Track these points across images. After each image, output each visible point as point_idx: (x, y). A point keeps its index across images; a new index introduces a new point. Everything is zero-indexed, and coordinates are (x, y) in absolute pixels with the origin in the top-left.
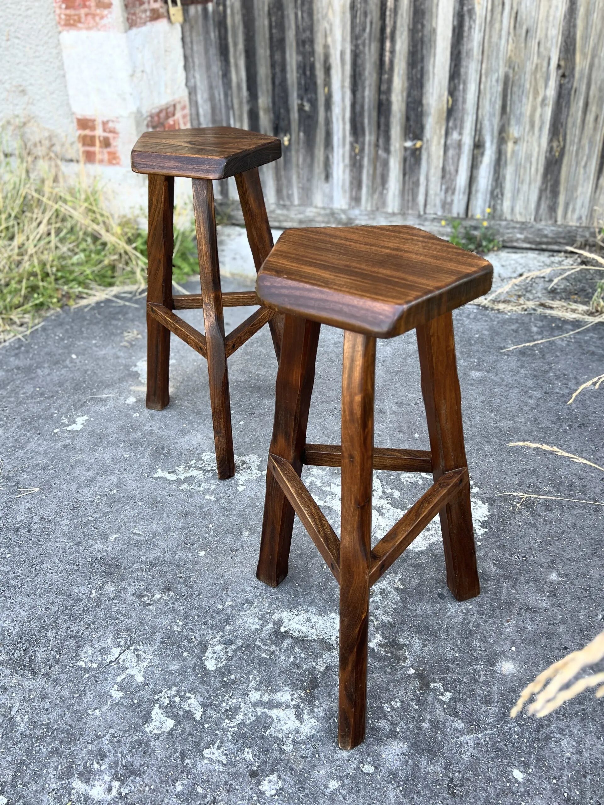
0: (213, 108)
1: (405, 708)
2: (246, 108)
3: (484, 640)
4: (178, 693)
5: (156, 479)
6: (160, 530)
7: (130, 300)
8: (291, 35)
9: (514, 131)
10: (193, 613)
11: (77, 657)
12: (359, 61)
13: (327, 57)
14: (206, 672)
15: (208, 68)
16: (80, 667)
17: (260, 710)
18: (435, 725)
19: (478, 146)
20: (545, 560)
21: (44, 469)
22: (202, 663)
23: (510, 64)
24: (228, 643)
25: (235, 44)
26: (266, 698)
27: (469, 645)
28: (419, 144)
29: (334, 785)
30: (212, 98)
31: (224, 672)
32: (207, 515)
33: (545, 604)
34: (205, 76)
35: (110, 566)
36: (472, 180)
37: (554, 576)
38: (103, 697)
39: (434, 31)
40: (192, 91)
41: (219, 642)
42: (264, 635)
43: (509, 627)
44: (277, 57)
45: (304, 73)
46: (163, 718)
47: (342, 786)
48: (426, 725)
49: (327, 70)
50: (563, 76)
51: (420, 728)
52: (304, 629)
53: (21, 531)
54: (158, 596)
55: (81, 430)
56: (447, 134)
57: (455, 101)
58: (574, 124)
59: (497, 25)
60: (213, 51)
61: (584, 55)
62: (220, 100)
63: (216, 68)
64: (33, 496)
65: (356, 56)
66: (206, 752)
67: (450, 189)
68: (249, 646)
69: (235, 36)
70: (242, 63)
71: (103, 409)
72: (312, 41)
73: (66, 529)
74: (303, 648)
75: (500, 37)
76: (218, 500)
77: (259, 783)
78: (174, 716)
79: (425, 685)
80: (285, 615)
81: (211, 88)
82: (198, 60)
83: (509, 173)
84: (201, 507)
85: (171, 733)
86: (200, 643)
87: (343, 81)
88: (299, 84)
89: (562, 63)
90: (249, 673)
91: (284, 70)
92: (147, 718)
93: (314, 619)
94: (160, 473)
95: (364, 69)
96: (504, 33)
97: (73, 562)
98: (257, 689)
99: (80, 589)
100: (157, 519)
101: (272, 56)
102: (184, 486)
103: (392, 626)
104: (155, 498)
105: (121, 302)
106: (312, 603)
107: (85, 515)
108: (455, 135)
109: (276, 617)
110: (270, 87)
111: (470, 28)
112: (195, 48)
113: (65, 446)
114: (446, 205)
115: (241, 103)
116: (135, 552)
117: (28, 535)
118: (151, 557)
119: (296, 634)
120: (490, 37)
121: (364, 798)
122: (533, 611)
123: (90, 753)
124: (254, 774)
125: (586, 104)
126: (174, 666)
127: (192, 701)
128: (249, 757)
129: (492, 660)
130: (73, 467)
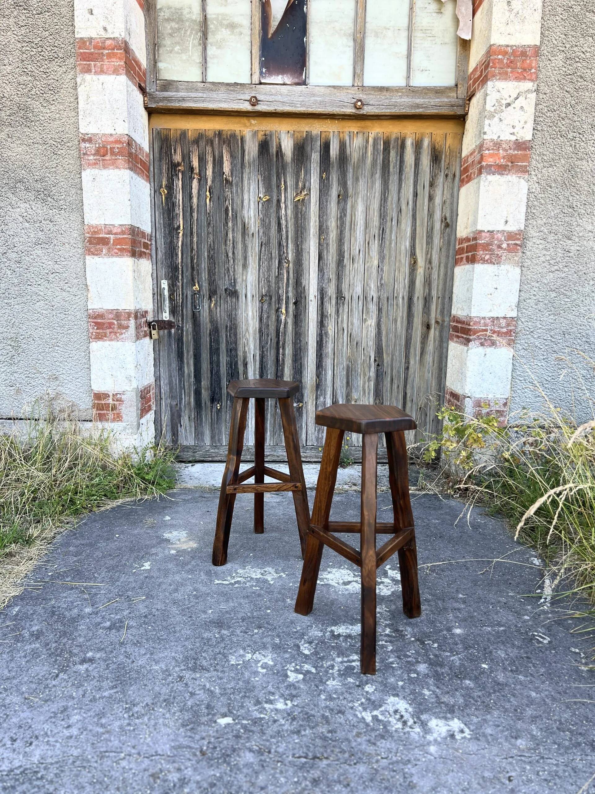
0: (171, 389)
1: (417, 653)
2: (193, 388)
3: (441, 623)
4: (296, 665)
5: (217, 584)
6: (236, 605)
7: (134, 505)
8: (223, 346)
9: (355, 396)
10: (282, 635)
11: (228, 661)
12: (264, 360)
13: (245, 358)
14: (306, 656)
15: (170, 365)
16: (233, 665)
17: (346, 664)
18: (436, 656)
20: (454, 590)
22: (301, 652)
23: (349, 359)
24: (310, 643)
25: (188, 352)
26: (346, 659)
27: (435, 626)
28: (301, 405)
29: (401, 683)
30: (170, 383)
31: (316, 653)
32: (259, 595)
33: (463, 606)
34: (167, 370)
35: (218, 623)
37: (461, 596)
38: (256, 673)
39: (307, 343)
40: (158, 379)
41: (305, 643)
42: (327, 637)
43: (451, 616)
44: (215, 358)
45: (231, 367)
46: (296, 675)
47: (405, 683)
48: (432, 657)
49: (245, 365)
50: (378, 365)
51: (430, 659)
52: (348, 631)
53: (149, 617)
54: (256, 631)
55: (151, 569)
56: (317, 399)
57: (320, 380)
58: (387, 391)
59: (341, 340)
60: (174, 355)
61: (387, 354)
62: (176, 384)
63: (174, 365)
64: (143, 601)
65: (262, 357)
66: (328, 683)
68: (323, 642)
69: (188, 346)
70: (192, 362)
71: (158, 558)
72: (236, 350)
73: (177, 612)
74: (352, 639)
75: (343, 346)
76: (262, 589)
77: (363, 689)
78: (301, 673)
79: (423, 643)
80: (333, 628)
81: (170, 377)
82: (164, 360)
84: (254, 593)
85: (303, 679)
86: (294, 645)
87: (255, 371)
88: (228, 373)
89: (377, 359)
90: (330, 652)
91: (218, 365)
92: (287, 676)
93: (351, 627)
94: (217, 582)
95: (267, 365)
96: (345, 344)
97: (193, 624)
98: (339, 657)
99: (206, 635)
100: (230, 601)
101: (211, 358)
102: (236, 585)
103: (392, 625)
104: (222, 592)
105: (129, 507)
106: (344, 622)
107: (185, 605)
108: (322, 399)
109: (329, 629)
110: (209, 375)
111: (326, 342)
112: (161, 354)
113: (146, 577)
114: (318, 439)
115: (190, 385)
116: (228, 616)
117: (155, 617)
118: (240, 617)
119: (344, 634)
120: (338, 346)
121: (418, 685)
122: (459, 609)
123: (265, 693)
124: (358, 686)
125: (392, 380)
126: (287, 656)
127: (306, 666)
128: (352, 681)
129: (449, 629)
130: (159, 585)
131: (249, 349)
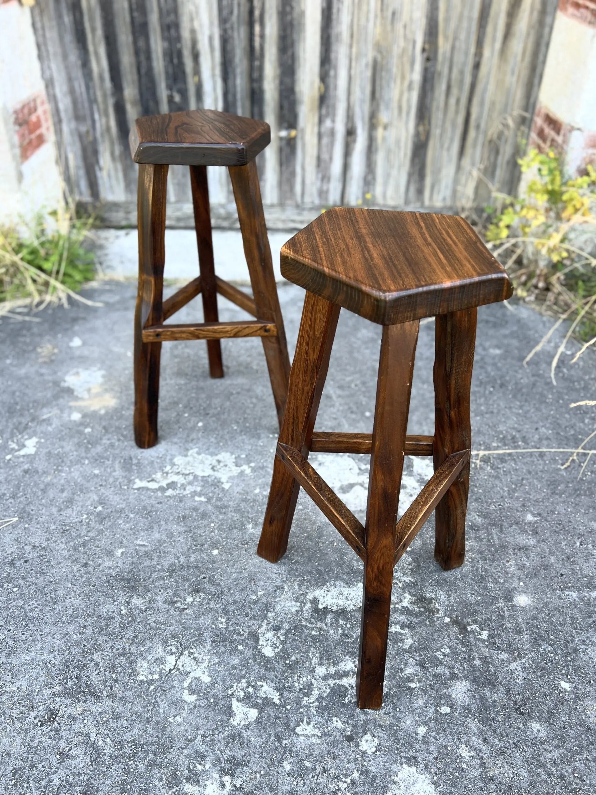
0: (75, 102)
1: (454, 653)
2: (111, 102)
3: (495, 581)
4: (249, 684)
5: (138, 489)
6: (164, 537)
7: (28, 314)
8: (154, 19)
9: (384, 117)
10: (231, 608)
11: (134, 673)
12: (229, 47)
13: (194, 43)
14: (268, 660)
15: (65, 57)
16: (142, 682)
17: (331, 682)
18: (484, 660)
19: (350, 133)
20: (518, 505)
21: (14, 497)
22: (260, 652)
23: (378, 47)
24: (276, 629)
25: (93, 30)
26: (332, 670)
27: (485, 588)
28: (293, 133)
29: (422, 730)
30: (72, 91)
31: (284, 655)
32: (204, 515)
33: (532, 542)
34: (62, 66)
35: (129, 581)
36: (346, 167)
37: (530, 518)
38: (178, 703)
39: (302, 14)
40: (49, 84)
41: (268, 630)
42: (306, 615)
43: (511, 566)
44: (141, 43)
45: (171, 61)
46: (246, 709)
47: (429, 729)
48: (477, 662)
49: (196, 56)
50: (428, 59)
51: (474, 666)
52: (341, 602)
53: (18, 564)
54: (189, 599)
55: (36, 453)
56: (321, 121)
57: (327, 88)
58: (438, 108)
59: (364, 8)
60: (69, 38)
61: (446, 38)
62: (81, 93)
63: (74, 57)
64: (14, 526)
65: (225, 41)
66: (298, 730)
67: (325, 178)
68: (297, 627)
69: (92, 20)
70: (102, 51)
71: (50, 429)
72: (176, 25)
73: (65, 553)
74: (347, 620)
75: (368, 20)
76: (209, 500)
77: (357, 745)
78: (255, 705)
79: (463, 629)
80: (318, 593)
81: (70, 80)
82: (53, 48)
83: (380, 158)
84: (195, 509)
85: (258, 721)
86: (250, 634)
87: (213, 69)
88: (167, 73)
89: (427, 47)
90: (307, 652)
91: (149, 58)
92: (230, 713)
93: (346, 591)
94: (139, 484)
95: (234, 56)
96: (372, 16)
97: (88, 583)
98: (321, 664)
99: (106, 609)
100: (156, 527)
101: (135, 42)
102: (170, 492)
103: (415, 584)
104: (145, 508)
105: (19, 318)
106: (337, 578)
107: (79, 536)
108: (328, 123)
109: (310, 596)
110: (136, 77)
111: (339, 10)
112: (48, 34)
113: (26, 472)
114: (322, 194)
115: (105, 96)
116: (147, 563)
117: (28, 566)
118: (166, 564)
119: (335, 608)
120: (359, 20)
121: (451, 734)
122: (525, 549)
124: (350, 739)
125: (449, 88)
126: (235, 661)
127: (265, 688)
128: (340, 725)
129: (508, 597)
130: (44, 491)
131: (201, 25)
